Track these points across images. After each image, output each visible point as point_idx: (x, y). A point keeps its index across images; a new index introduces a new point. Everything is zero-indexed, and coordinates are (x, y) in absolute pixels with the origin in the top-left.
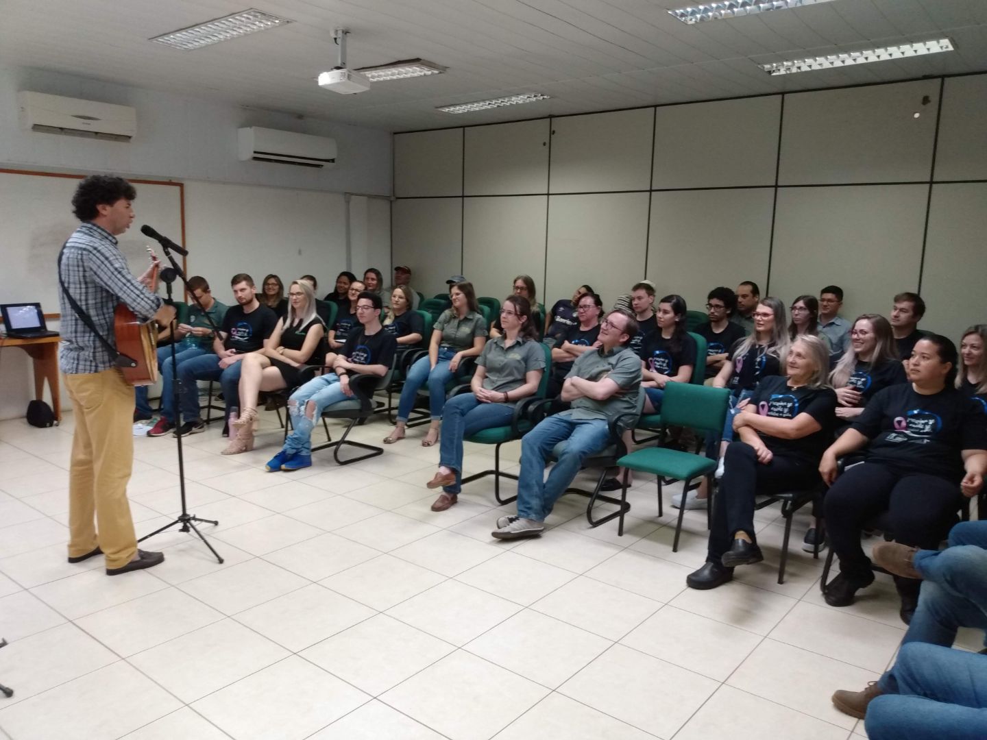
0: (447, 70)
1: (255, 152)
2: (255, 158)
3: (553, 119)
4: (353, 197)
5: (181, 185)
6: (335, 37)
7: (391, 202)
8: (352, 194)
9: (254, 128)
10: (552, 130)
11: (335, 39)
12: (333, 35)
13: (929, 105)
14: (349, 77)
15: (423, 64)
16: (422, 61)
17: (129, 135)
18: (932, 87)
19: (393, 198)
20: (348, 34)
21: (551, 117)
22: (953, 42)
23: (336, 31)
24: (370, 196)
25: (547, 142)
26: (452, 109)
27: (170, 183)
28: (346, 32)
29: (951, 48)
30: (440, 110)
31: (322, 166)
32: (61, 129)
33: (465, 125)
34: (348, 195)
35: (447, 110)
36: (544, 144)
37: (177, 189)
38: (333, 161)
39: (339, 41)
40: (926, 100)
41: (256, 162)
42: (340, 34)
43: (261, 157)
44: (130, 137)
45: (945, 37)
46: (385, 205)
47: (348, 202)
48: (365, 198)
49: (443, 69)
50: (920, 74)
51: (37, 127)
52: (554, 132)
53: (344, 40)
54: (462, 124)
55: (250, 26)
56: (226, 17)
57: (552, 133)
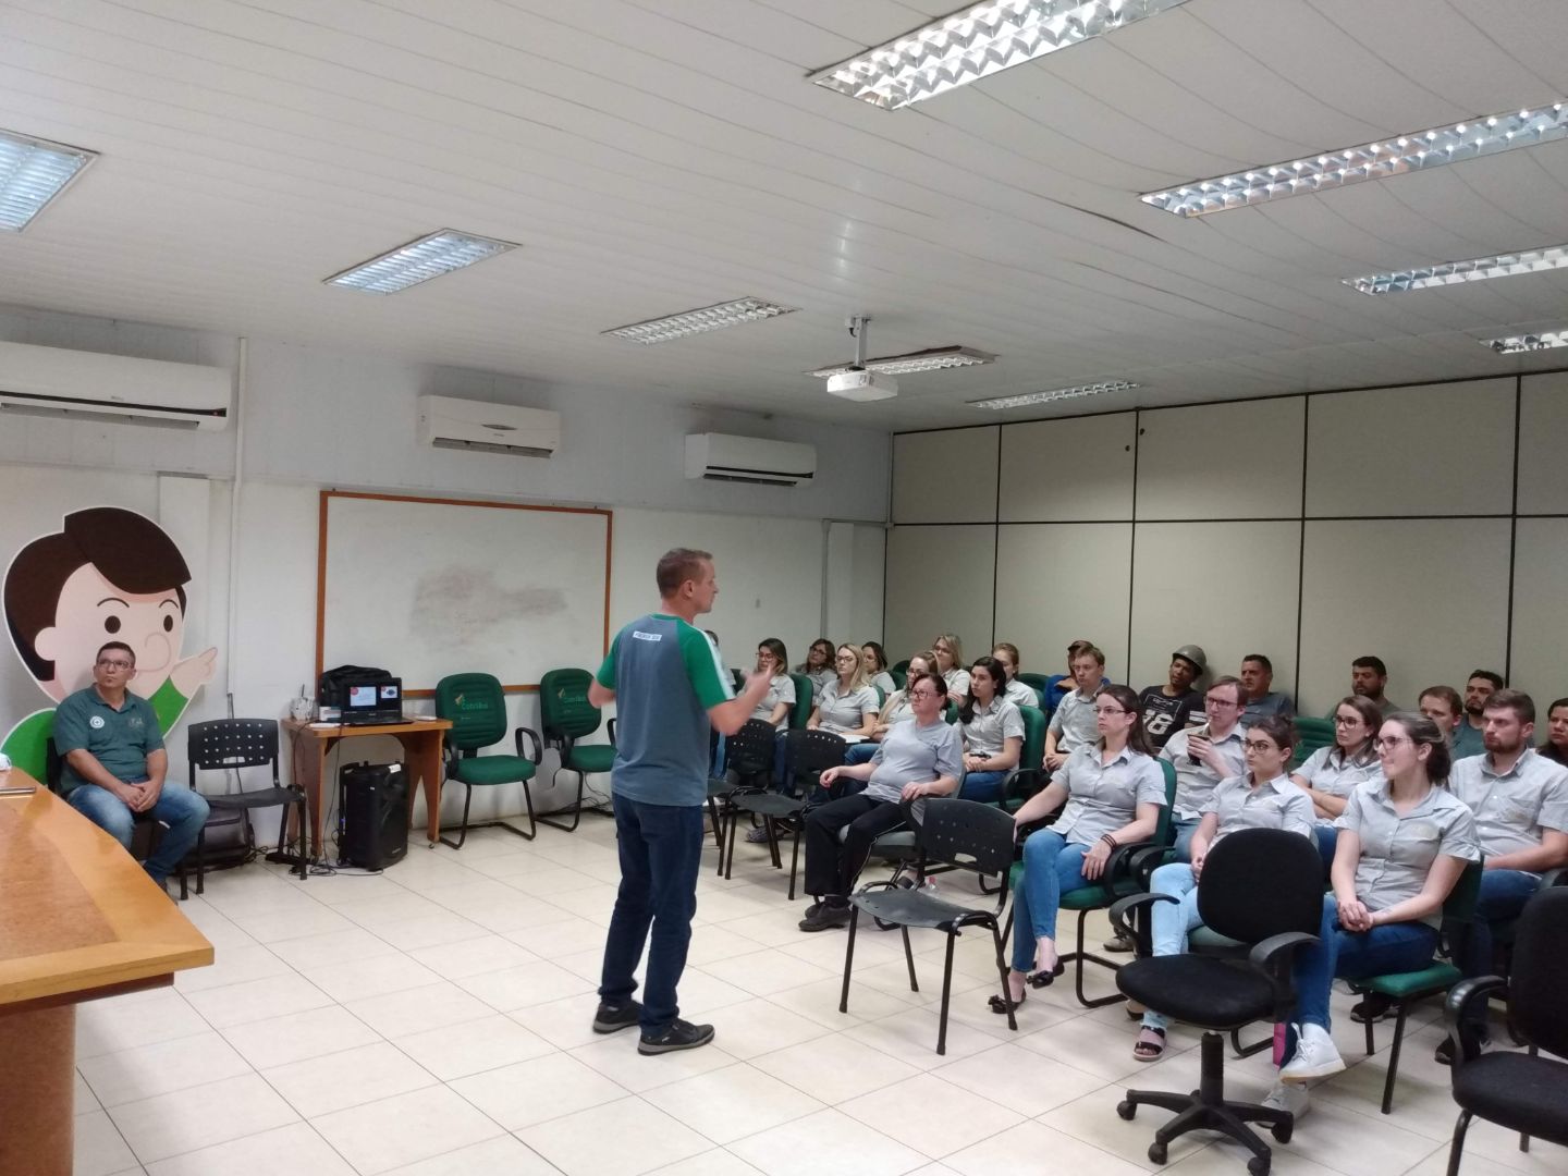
0: (997, 359)
1: (708, 468)
2: (708, 476)
3: (1142, 413)
4: (835, 525)
5: (609, 514)
6: (851, 326)
7: (887, 530)
8: (834, 521)
9: (707, 435)
10: (1139, 429)
11: (851, 329)
12: (849, 324)
14: (871, 381)
15: (962, 353)
16: (962, 350)
17: (550, 448)
19: (889, 525)
20: (869, 322)
21: (1138, 409)
23: (853, 319)
24: (859, 523)
25: (1133, 447)
26: (990, 403)
27: (596, 511)
28: (865, 320)
30: (971, 405)
31: (795, 483)
32: (468, 442)
33: (1001, 423)
34: (828, 522)
35: (981, 405)
36: (1127, 448)
37: (604, 518)
38: (810, 475)
39: (856, 332)
41: (708, 481)
42: (859, 323)
43: (715, 474)
44: (550, 451)
46: (878, 536)
47: (827, 532)
48: (851, 525)
49: (990, 358)
51: (440, 442)
52: (1142, 431)
53: (863, 330)
54: (997, 420)
55: (740, 316)
56: (711, 307)
57: (1140, 432)
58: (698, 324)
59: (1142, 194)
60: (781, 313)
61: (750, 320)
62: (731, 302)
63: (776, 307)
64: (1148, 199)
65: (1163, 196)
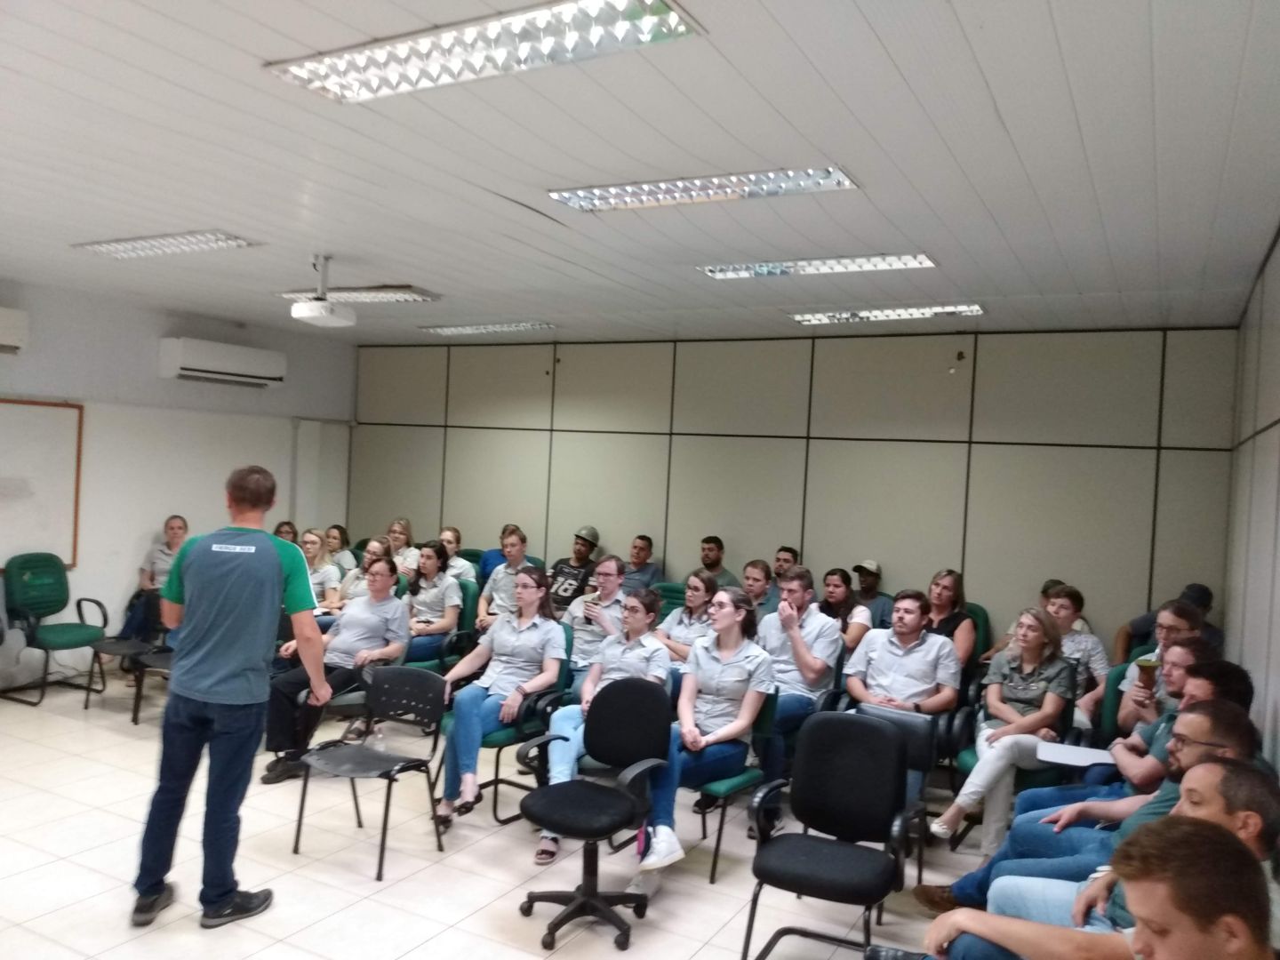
0: (442, 298)
1: (183, 369)
2: (182, 377)
3: (558, 346)
4: (303, 423)
5: (80, 408)
6: (314, 261)
7: (351, 427)
8: (303, 419)
9: (182, 340)
10: (557, 358)
11: (314, 265)
12: (312, 260)
13: (964, 361)
14: (332, 311)
15: (413, 291)
16: (412, 288)
17: (17, 345)
18: (966, 343)
19: (354, 424)
20: (330, 260)
21: (555, 343)
22: (982, 307)
23: (317, 257)
24: (326, 421)
25: (551, 372)
26: (439, 330)
27: (66, 405)
28: (327, 258)
29: (981, 312)
30: (424, 330)
31: (266, 385)
33: (449, 345)
34: (297, 420)
36: (548, 373)
37: (74, 413)
38: (280, 379)
39: (319, 267)
40: (960, 356)
41: (183, 380)
42: (321, 260)
43: (189, 375)
44: (17, 348)
45: (974, 303)
46: (343, 432)
47: (296, 428)
48: (318, 423)
49: (436, 297)
50: (953, 329)
52: (559, 361)
53: (325, 267)
54: (446, 342)
55: (211, 244)
56: (182, 235)
57: (557, 361)
58: (171, 247)
59: (550, 191)
60: (250, 245)
61: (221, 249)
62: (202, 233)
63: (244, 240)
64: (554, 196)
65: (566, 195)
